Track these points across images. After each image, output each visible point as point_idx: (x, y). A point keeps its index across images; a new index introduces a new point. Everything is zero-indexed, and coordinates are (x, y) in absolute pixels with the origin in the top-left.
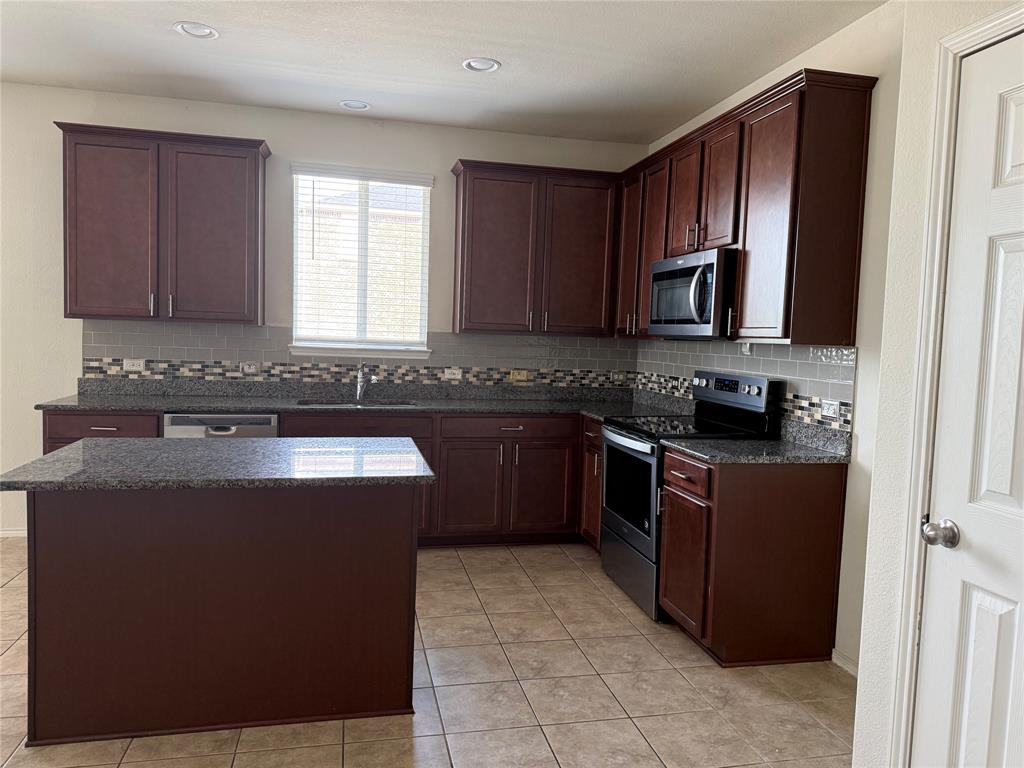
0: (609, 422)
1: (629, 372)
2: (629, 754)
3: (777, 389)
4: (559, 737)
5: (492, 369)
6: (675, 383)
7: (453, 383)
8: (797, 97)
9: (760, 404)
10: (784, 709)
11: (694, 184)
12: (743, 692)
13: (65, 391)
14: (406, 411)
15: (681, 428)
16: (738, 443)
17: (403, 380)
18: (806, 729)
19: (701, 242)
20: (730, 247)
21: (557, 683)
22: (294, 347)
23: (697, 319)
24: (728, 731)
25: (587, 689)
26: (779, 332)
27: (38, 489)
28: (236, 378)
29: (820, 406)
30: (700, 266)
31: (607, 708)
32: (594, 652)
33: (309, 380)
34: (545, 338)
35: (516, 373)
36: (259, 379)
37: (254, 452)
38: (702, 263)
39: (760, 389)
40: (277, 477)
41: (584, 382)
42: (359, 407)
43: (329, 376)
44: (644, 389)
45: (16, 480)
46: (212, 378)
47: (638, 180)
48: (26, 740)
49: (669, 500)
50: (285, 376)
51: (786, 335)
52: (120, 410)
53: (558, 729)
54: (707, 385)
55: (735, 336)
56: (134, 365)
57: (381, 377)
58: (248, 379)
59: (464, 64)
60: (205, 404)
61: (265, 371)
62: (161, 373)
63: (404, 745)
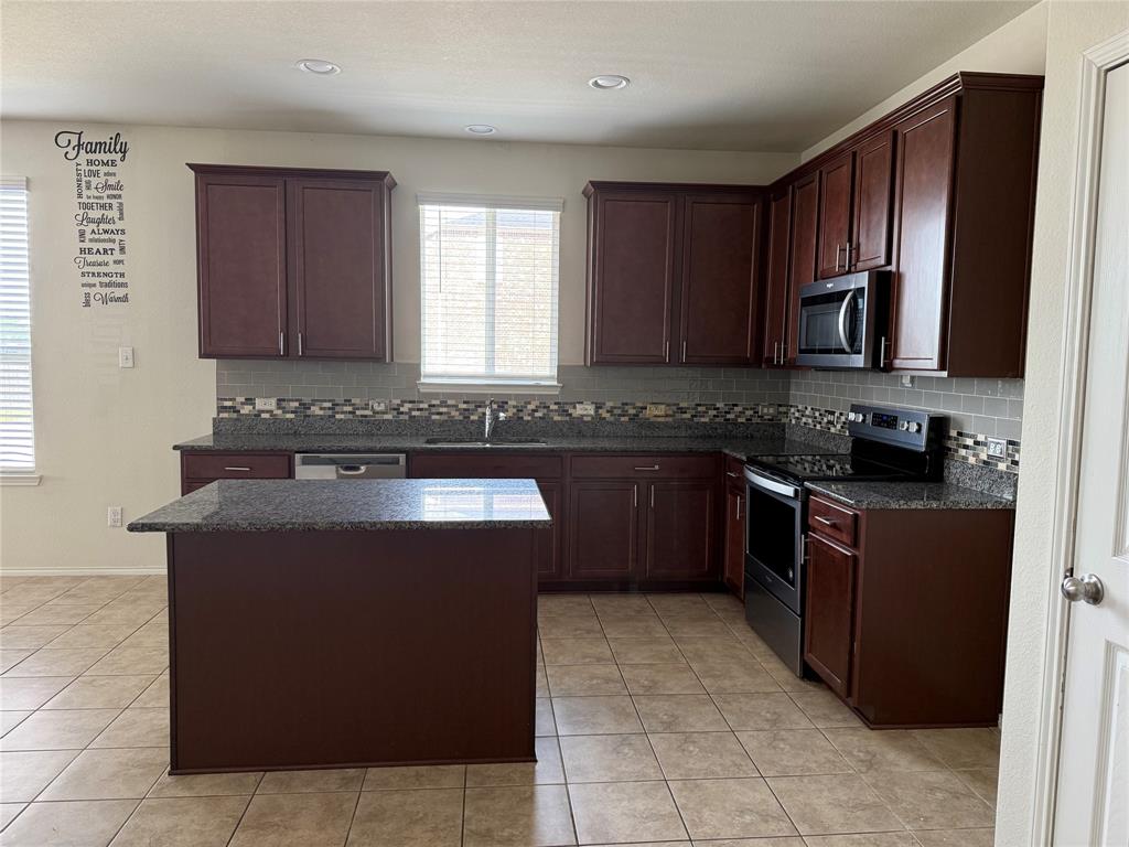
0: (753, 461)
1: (780, 406)
2: (757, 813)
3: (939, 426)
4: (684, 793)
5: (627, 404)
6: (831, 418)
7: (585, 419)
8: (952, 103)
9: (920, 443)
10: (936, 776)
11: (845, 199)
12: (891, 755)
13: (200, 431)
14: (534, 450)
15: (838, 467)
16: (893, 485)
17: (533, 417)
18: (958, 798)
19: (853, 262)
20: (883, 269)
21: (688, 738)
22: (423, 384)
23: (847, 349)
24: (870, 797)
25: (719, 746)
26: (934, 364)
27: (176, 531)
28: (366, 416)
29: (985, 444)
30: (850, 290)
31: (738, 766)
32: (730, 708)
33: (437, 417)
34: (685, 369)
35: (653, 407)
36: (389, 417)
37: (379, 494)
38: (853, 287)
39: (919, 425)
40: (398, 520)
41: (728, 416)
42: (488, 445)
43: (458, 413)
44: (797, 424)
45: (156, 521)
46: (342, 416)
47: (786, 194)
48: (169, 768)
49: (813, 548)
50: (414, 413)
51: (942, 367)
52: (252, 450)
53: (685, 784)
54: (864, 421)
55: (889, 368)
56: (266, 404)
57: (510, 414)
58: (378, 417)
59: (591, 83)
60: (336, 444)
61: (394, 409)
62: (292, 412)
63: (525, 792)
